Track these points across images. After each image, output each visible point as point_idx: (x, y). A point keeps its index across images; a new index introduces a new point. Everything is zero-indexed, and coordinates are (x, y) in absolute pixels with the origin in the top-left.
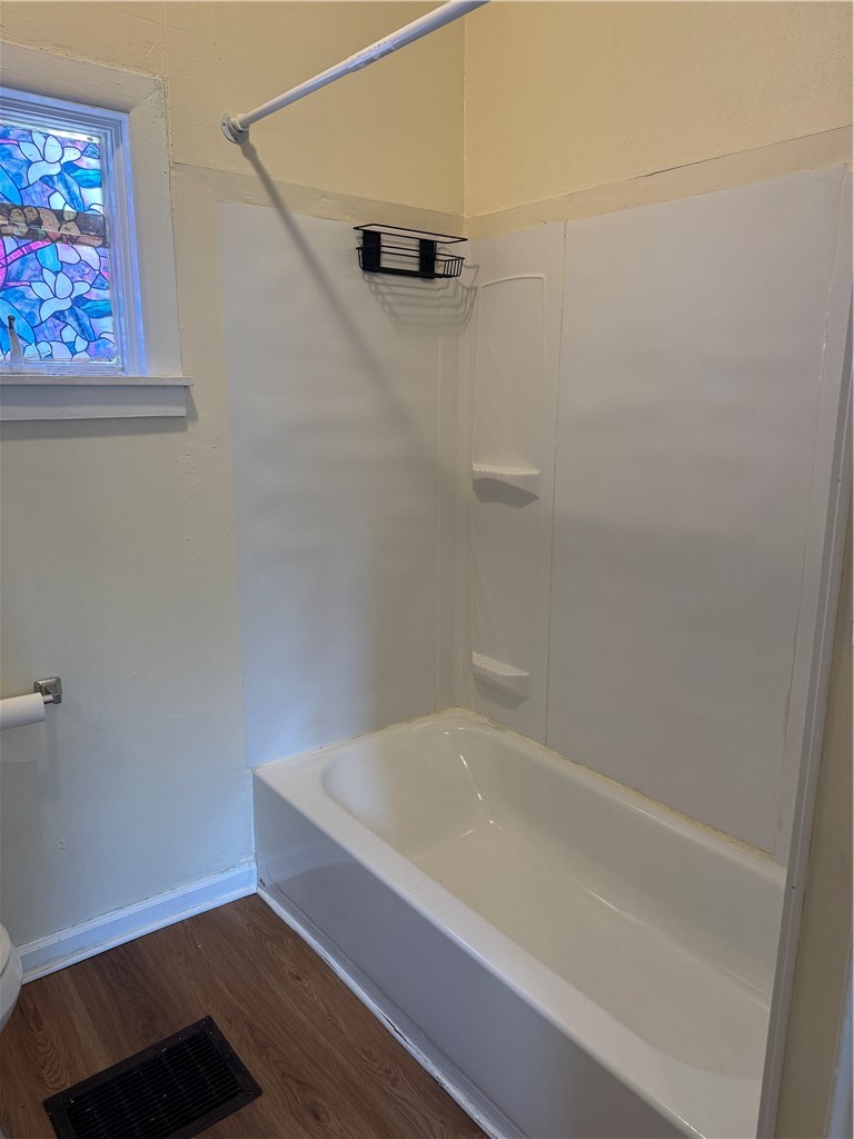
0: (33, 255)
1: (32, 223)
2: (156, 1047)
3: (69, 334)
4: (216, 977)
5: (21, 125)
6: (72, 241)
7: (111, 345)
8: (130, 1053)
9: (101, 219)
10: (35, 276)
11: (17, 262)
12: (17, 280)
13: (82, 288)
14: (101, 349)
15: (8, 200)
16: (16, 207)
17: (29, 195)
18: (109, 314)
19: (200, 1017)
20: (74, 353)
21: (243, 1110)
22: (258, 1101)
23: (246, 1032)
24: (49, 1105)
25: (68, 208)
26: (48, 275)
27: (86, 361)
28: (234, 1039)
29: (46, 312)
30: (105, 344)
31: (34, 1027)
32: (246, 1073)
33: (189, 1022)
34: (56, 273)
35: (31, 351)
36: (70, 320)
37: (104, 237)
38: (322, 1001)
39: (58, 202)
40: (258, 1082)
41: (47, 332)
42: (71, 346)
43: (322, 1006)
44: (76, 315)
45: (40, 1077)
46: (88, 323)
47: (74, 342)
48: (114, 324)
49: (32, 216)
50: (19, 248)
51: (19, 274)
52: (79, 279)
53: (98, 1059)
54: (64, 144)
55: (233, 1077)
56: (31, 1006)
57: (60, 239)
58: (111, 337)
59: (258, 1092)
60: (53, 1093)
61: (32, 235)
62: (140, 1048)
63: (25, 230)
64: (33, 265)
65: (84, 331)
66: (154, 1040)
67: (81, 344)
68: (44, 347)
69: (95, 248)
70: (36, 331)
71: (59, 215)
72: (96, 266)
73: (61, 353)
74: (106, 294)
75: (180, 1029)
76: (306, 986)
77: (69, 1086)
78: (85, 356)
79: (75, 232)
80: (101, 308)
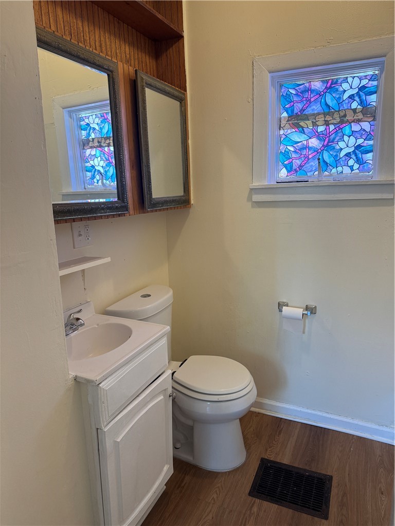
0: (341, 130)
1: (342, 117)
2: (305, 470)
3: (351, 162)
4: (348, 465)
5: (342, 76)
6: (358, 121)
7: (370, 166)
8: (296, 465)
9: (374, 108)
10: (340, 139)
11: (334, 134)
12: (333, 142)
13: (360, 141)
14: (365, 167)
15: (333, 109)
16: (336, 111)
17: (343, 105)
18: (371, 151)
19: (329, 473)
20: (352, 170)
21: (316, 518)
22: (323, 521)
23: (341, 493)
24: (263, 460)
25: (359, 107)
26: (346, 138)
27: (357, 174)
28: (335, 492)
29: (343, 153)
30: (368, 165)
31: (277, 434)
32: (328, 507)
33: (323, 472)
34: (349, 137)
35: (334, 170)
36: (353, 156)
37: (375, 116)
38: (385, 511)
39: (354, 105)
40: (329, 515)
41: (342, 162)
42: (352, 168)
43: (383, 513)
44: (356, 153)
45: (267, 450)
46: (361, 157)
47: (353, 166)
48: (373, 156)
49: (342, 114)
50: (335, 128)
51: (334, 139)
52: (359, 137)
53: (286, 458)
54: (361, 79)
55: (322, 504)
56: (282, 427)
57: (353, 121)
58: (371, 162)
59: (326, 518)
60: (266, 458)
61: (342, 122)
62: (300, 467)
63: (339, 121)
64: (340, 134)
65: (358, 161)
66: (307, 468)
67: (356, 166)
68: (340, 169)
69: (369, 122)
70: (337, 162)
71: (355, 111)
72: (368, 130)
73: (347, 170)
74: (371, 142)
75: (319, 472)
76: (383, 499)
77: (272, 459)
78: (357, 171)
79: (360, 116)
80: (368, 149)
